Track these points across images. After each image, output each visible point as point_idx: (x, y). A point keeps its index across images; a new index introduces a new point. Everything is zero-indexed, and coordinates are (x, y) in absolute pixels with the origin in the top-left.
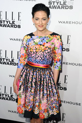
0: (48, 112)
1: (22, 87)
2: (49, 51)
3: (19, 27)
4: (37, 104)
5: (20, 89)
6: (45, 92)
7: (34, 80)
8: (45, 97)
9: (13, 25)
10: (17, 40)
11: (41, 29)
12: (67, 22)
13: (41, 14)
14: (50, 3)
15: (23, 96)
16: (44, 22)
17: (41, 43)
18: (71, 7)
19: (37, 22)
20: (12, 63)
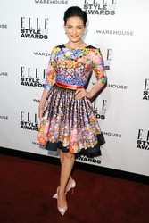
0: (78, 144)
1: (47, 113)
2: (82, 67)
3: (46, 37)
4: (66, 134)
5: (43, 115)
6: (75, 120)
7: (61, 104)
8: (75, 126)
9: (38, 35)
10: (43, 54)
11: (75, 40)
12: (107, 32)
13: (75, 21)
14: (86, 6)
15: (47, 124)
16: (79, 31)
17: (73, 57)
18: (113, 13)
19: (70, 31)
20: (37, 84)
